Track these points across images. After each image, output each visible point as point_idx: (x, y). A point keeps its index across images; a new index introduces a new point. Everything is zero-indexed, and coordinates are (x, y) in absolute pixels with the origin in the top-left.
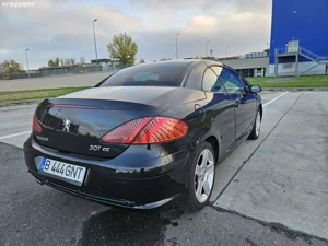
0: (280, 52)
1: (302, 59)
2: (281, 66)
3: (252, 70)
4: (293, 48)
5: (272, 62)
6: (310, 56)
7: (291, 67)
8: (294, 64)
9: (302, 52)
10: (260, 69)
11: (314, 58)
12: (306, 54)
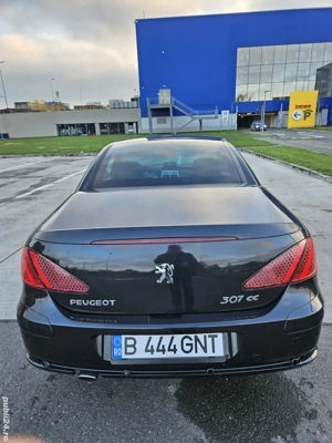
0: (152, 103)
1: (177, 113)
2: (154, 120)
3: (122, 124)
4: (165, 98)
5: (144, 115)
6: (184, 109)
7: (165, 122)
8: (168, 119)
9: (175, 103)
10: (131, 124)
11: (189, 112)
12: (180, 107)
